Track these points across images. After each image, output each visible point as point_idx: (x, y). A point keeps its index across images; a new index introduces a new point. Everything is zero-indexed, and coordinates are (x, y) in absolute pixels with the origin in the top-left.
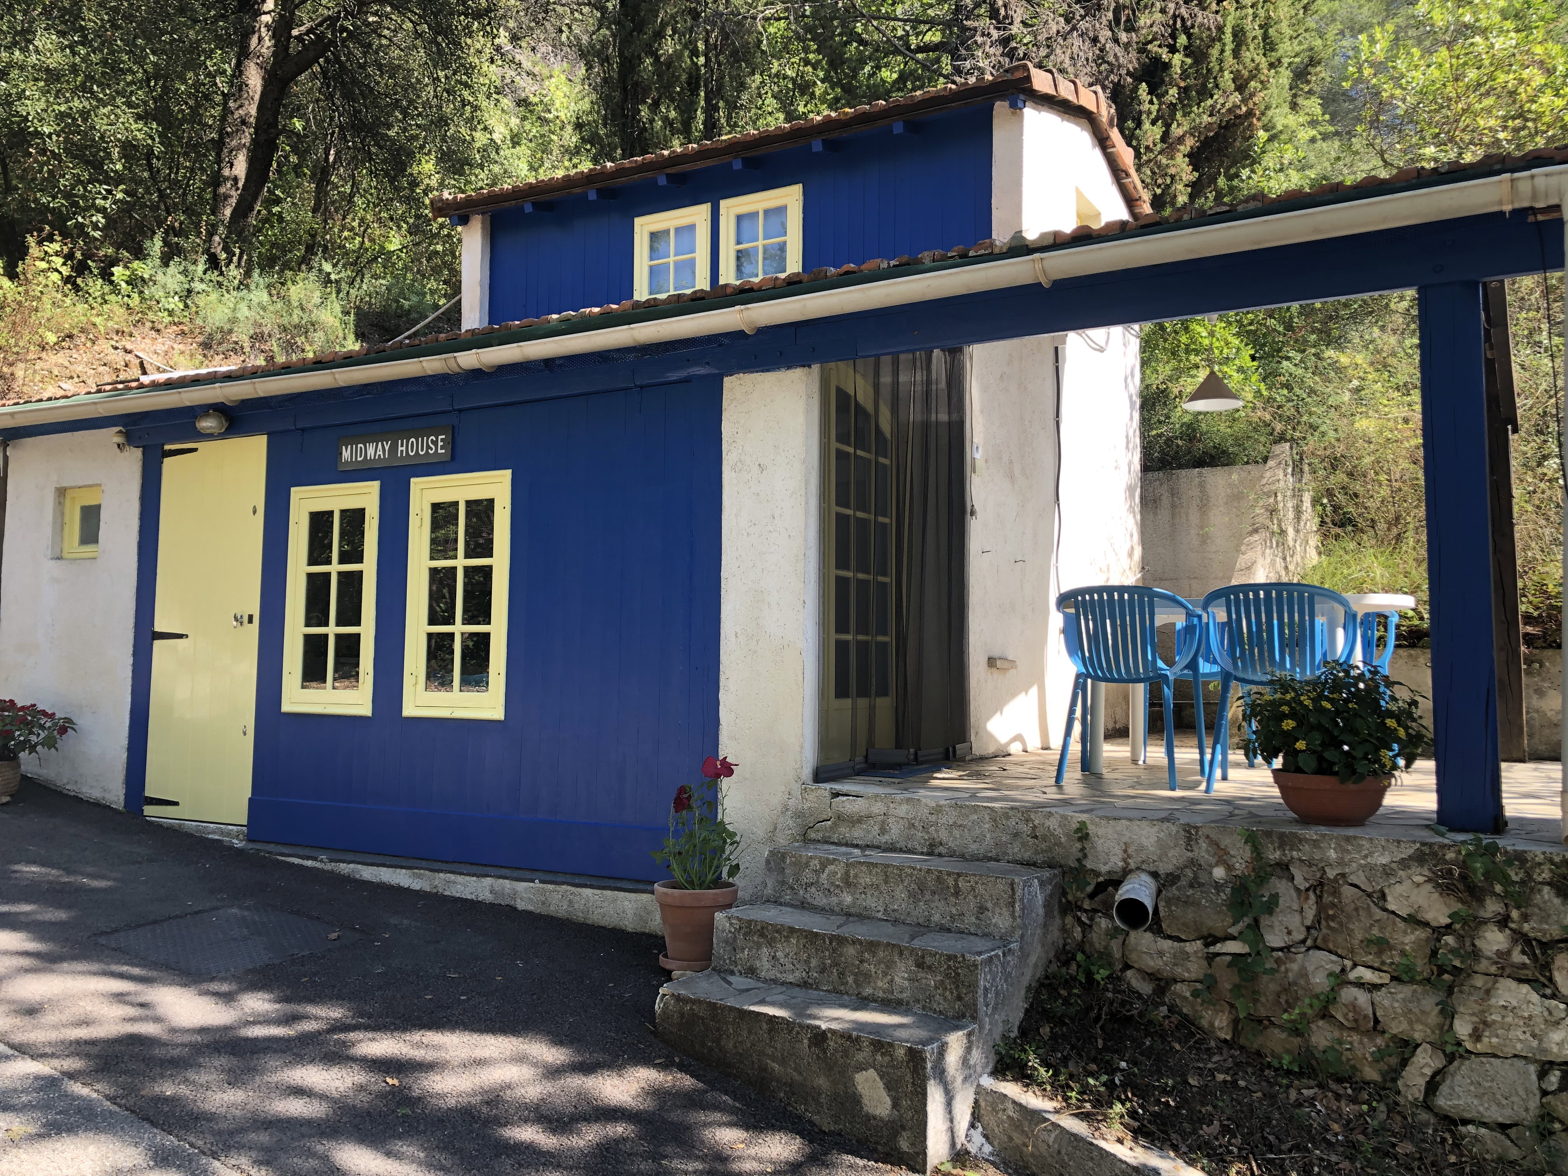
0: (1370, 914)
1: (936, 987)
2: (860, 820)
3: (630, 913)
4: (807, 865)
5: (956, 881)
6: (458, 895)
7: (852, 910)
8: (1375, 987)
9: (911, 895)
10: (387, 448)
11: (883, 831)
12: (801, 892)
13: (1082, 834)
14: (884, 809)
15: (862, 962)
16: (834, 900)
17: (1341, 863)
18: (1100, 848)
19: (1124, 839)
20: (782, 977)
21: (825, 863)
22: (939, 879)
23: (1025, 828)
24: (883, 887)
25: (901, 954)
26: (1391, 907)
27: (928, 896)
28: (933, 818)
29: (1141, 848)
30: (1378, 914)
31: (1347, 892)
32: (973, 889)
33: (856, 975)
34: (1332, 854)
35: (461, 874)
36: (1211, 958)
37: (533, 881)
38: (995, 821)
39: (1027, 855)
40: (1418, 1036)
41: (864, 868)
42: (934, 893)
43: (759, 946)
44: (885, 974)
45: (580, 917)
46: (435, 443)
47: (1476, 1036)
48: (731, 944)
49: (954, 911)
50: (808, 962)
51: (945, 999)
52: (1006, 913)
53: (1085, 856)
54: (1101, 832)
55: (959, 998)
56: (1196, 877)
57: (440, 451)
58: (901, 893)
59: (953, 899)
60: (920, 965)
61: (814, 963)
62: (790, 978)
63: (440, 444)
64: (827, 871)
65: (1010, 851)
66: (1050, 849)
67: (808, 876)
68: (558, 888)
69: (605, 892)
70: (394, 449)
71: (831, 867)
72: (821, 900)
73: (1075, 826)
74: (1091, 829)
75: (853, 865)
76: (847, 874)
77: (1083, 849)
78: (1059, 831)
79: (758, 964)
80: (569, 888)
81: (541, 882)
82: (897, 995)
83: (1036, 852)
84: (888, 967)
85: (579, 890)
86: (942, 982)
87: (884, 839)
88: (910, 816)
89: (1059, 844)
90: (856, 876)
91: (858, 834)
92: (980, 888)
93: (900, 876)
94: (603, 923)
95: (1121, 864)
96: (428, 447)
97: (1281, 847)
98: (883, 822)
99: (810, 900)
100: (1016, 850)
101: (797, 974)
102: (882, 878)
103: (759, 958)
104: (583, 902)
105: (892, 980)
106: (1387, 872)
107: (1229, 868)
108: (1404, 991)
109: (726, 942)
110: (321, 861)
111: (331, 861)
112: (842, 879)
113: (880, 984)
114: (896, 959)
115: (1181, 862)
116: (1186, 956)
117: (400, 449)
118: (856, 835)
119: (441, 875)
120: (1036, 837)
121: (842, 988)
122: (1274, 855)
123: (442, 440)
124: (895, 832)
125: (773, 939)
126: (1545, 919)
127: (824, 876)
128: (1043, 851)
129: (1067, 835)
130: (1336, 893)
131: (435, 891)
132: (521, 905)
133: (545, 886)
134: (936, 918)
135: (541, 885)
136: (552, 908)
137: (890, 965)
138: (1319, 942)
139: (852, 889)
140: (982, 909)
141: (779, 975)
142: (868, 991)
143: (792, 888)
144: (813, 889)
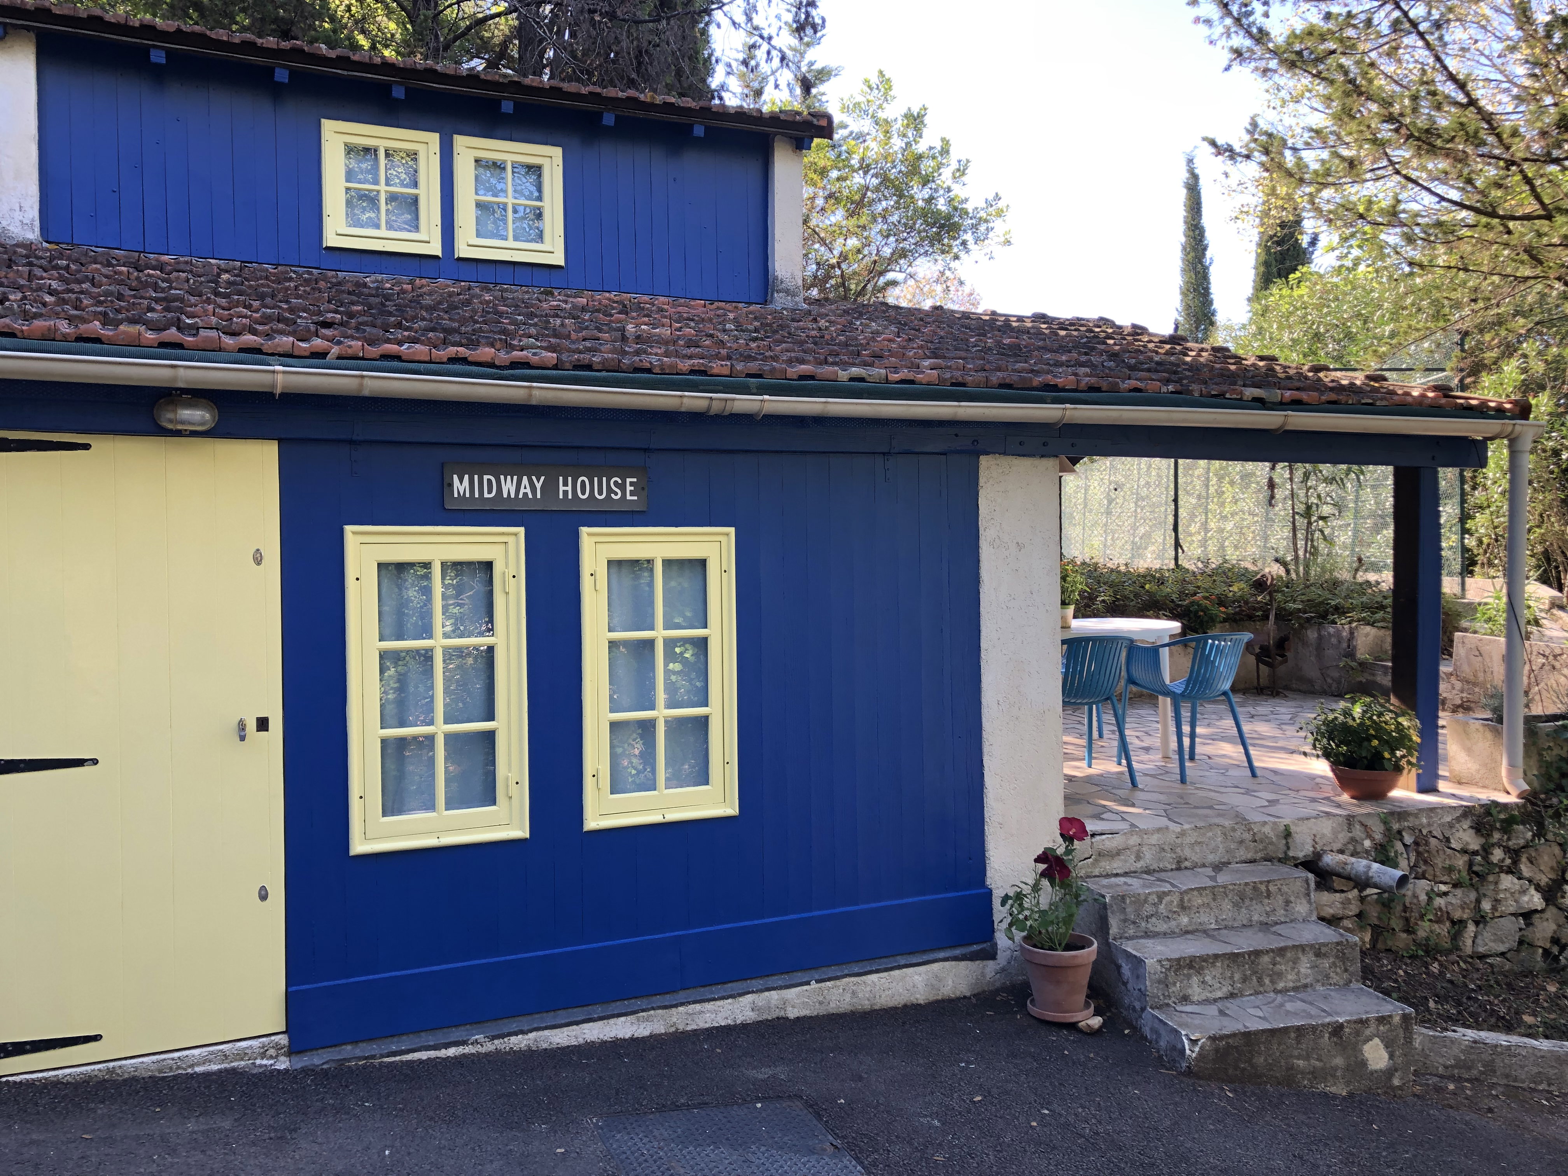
0: (1445, 852)
1: (1330, 967)
2: (1118, 853)
3: (921, 986)
4: (1146, 901)
5: (1267, 887)
6: (707, 1026)
7: (1190, 928)
8: (1445, 894)
9: (1236, 905)
10: (538, 486)
11: (1138, 858)
12: (1143, 924)
13: (1287, 834)
14: (1139, 841)
15: (1274, 965)
16: (1173, 924)
17: (1429, 825)
18: (1298, 841)
19: (1314, 832)
20: (1212, 996)
21: (1161, 896)
22: (1255, 888)
23: (1247, 836)
24: (1213, 904)
25: (1303, 950)
26: (1453, 846)
27: (1247, 902)
28: (1179, 841)
29: (1323, 835)
30: (1449, 851)
31: (1433, 841)
32: (1280, 890)
33: (1270, 976)
34: (1424, 820)
35: (709, 1000)
36: (1362, 899)
37: (808, 983)
38: (1225, 834)
39: (1250, 856)
40: (1465, 916)
41: (1196, 893)
42: (1251, 899)
43: (1189, 977)
44: (1293, 969)
45: (866, 1005)
46: (622, 487)
47: (1494, 908)
48: (1164, 983)
49: (1268, 909)
50: (1232, 978)
51: (1337, 974)
52: (1304, 901)
53: (1288, 848)
54: (1298, 829)
55: (1346, 970)
56: (1355, 849)
57: (629, 497)
58: (1227, 905)
59: (1266, 901)
60: (1318, 954)
61: (1237, 976)
62: (1219, 994)
63: (629, 488)
64: (1164, 902)
65: (1237, 855)
66: (1265, 848)
67: (1148, 909)
68: (838, 982)
69: (892, 973)
70: (550, 488)
71: (1168, 899)
72: (1162, 927)
73: (1282, 828)
74: (1293, 829)
75: (1186, 892)
76: (1182, 900)
77: (1287, 844)
78: (1272, 835)
79: (1190, 991)
80: (853, 979)
81: (818, 981)
82: (1304, 981)
83: (1256, 852)
84: (1294, 963)
85: (864, 978)
86: (1334, 963)
87: (1139, 865)
88: (1161, 842)
89: (1271, 843)
90: (1189, 900)
91: (1117, 865)
92: (1285, 888)
93: (1225, 893)
94: (891, 1004)
95: (1311, 849)
96: (610, 490)
97: (1399, 821)
98: (1139, 851)
99: (1152, 929)
100: (1243, 854)
101: (1225, 989)
102: (1211, 896)
103: (1190, 986)
104: (868, 989)
105: (1299, 972)
106: (1451, 826)
107: (1372, 839)
108: (1459, 892)
109: (1159, 982)
110: (476, 1042)
111: (493, 1038)
112: (1178, 906)
113: (1290, 977)
114: (1300, 955)
115: (1346, 840)
116: (1349, 901)
117: (562, 488)
118: (1115, 865)
119: (681, 1009)
120: (1255, 841)
121: (1261, 989)
122: (1396, 826)
123: (631, 484)
124: (1149, 858)
125: (1202, 968)
126: (1517, 838)
127: (1162, 906)
128: (1261, 850)
129: (1277, 836)
130: (1427, 844)
131: (673, 1029)
132: (792, 1014)
133: (823, 984)
134: (1256, 918)
135: (819, 985)
136: (832, 1005)
137: (1295, 961)
138: (1420, 875)
139: (1188, 912)
140: (1288, 902)
141: (1209, 995)
142: (1281, 985)
143: (1134, 923)
144: (1154, 920)
